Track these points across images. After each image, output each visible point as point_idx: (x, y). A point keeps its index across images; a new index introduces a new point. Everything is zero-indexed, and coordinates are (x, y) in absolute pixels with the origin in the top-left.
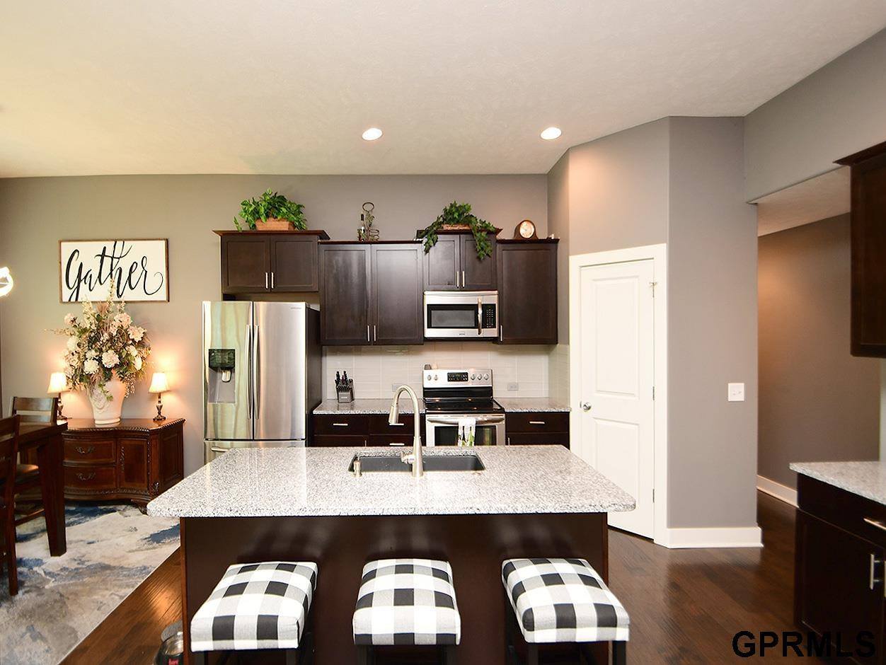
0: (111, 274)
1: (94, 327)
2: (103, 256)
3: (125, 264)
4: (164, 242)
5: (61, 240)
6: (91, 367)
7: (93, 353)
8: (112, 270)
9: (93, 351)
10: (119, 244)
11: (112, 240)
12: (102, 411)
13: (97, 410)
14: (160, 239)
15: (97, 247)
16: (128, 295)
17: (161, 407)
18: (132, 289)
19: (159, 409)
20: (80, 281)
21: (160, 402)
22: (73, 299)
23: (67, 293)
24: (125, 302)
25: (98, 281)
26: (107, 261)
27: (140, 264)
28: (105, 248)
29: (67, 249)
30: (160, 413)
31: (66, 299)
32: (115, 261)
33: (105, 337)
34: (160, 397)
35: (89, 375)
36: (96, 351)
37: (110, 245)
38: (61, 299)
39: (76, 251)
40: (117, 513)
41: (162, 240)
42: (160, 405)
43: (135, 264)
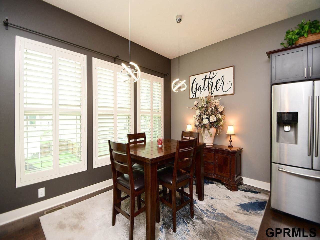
0: (208, 85)
1: (205, 106)
2: (205, 79)
3: (214, 81)
4: (233, 67)
5: (190, 75)
6: (205, 122)
7: (205, 116)
8: (209, 84)
9: (206, 115)
10: (212, 73)
11: (209, 72)
12: (207, 140)
13: (206, 139)
14: (231, 67)
15: (203, 76)
16: (216, 93)
17: (232, 141)
18: (217, 90)
19: (231, 142)
20: (196, 90)
21: (231, 139)
22: (194, 97)
23: (192, 95)
24: (214, 96)
25: (203, 89)
26: (207, 80)
27: (221, 80)
28: (206, 76)
29: (192, 78)
30: (231, 144)
31: (191, 97)
32: (210, 80)
33: (210, 110)
34: (231, 137)
35: (205, 125)
36: (207, 115)
37: (208, 74)
38: (190, 97)
39: (195, 79)
40: (215, 184)
41: (232, 67)
42: (231, 140)
43: (219, 80)
